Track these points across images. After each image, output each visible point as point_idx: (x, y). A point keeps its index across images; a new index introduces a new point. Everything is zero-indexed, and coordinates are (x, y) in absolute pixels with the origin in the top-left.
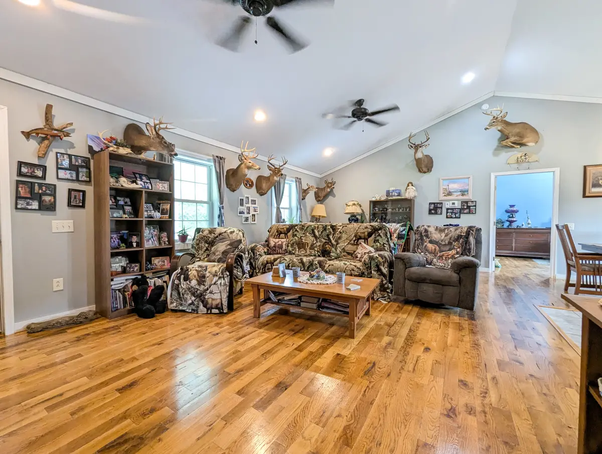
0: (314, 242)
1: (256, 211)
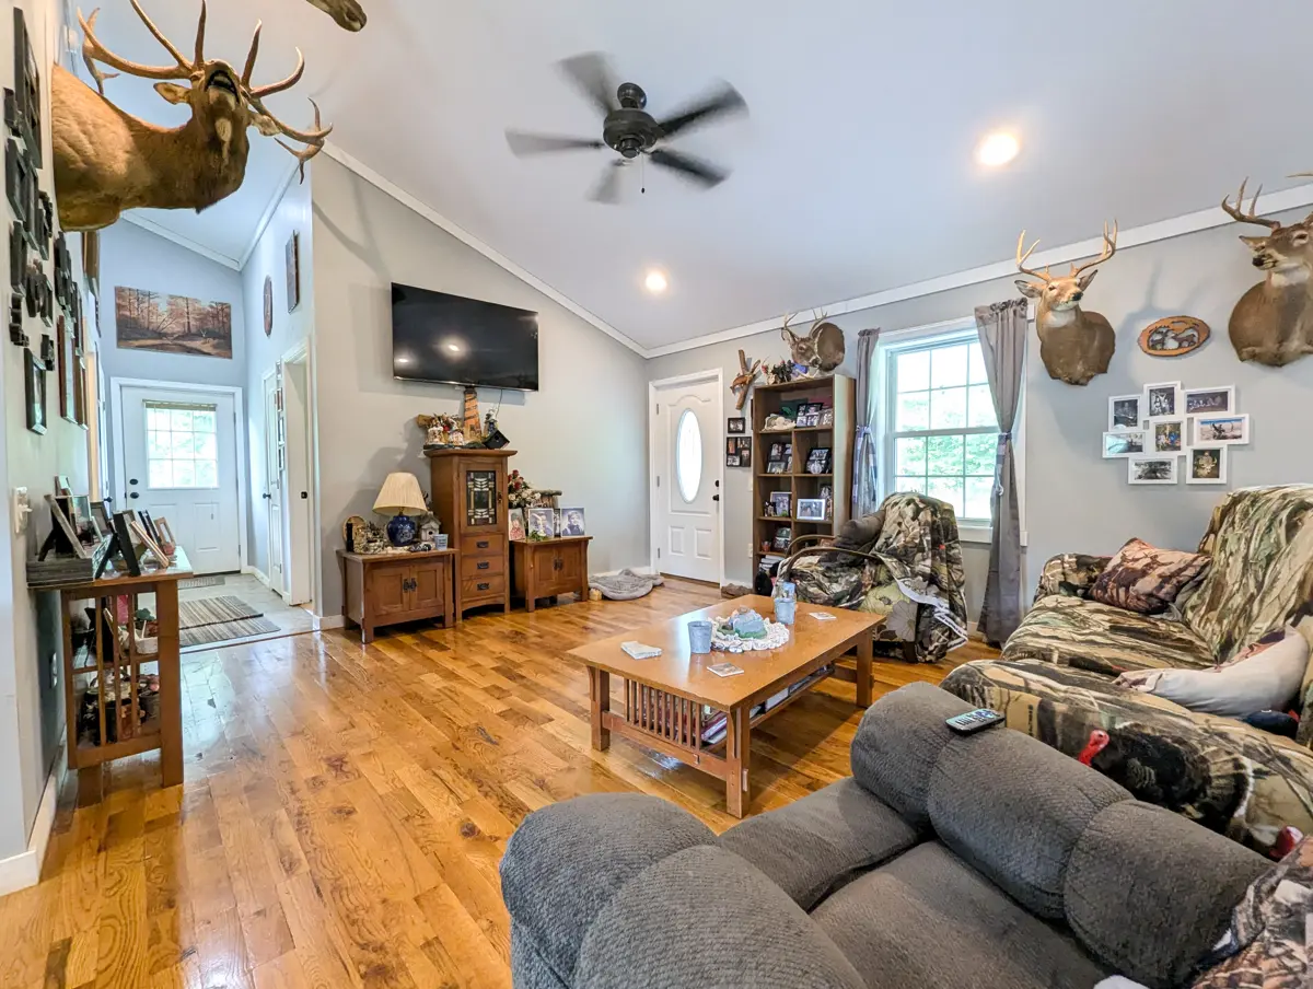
1: (1225, 438)
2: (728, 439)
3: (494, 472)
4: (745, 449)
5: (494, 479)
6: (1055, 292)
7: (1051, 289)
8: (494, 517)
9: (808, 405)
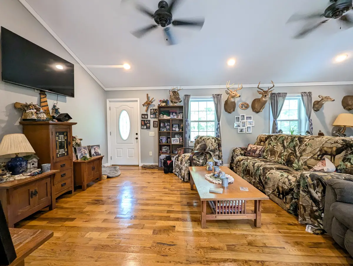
0: (282, 151)
1: (251, 125)
2: (142, 120)
3: (67, 132)
4: (148, 123)
5: (67, 135)
6: (234, 94)
7: (233, 94)
8: (67, 152)
9: (173, 113)
